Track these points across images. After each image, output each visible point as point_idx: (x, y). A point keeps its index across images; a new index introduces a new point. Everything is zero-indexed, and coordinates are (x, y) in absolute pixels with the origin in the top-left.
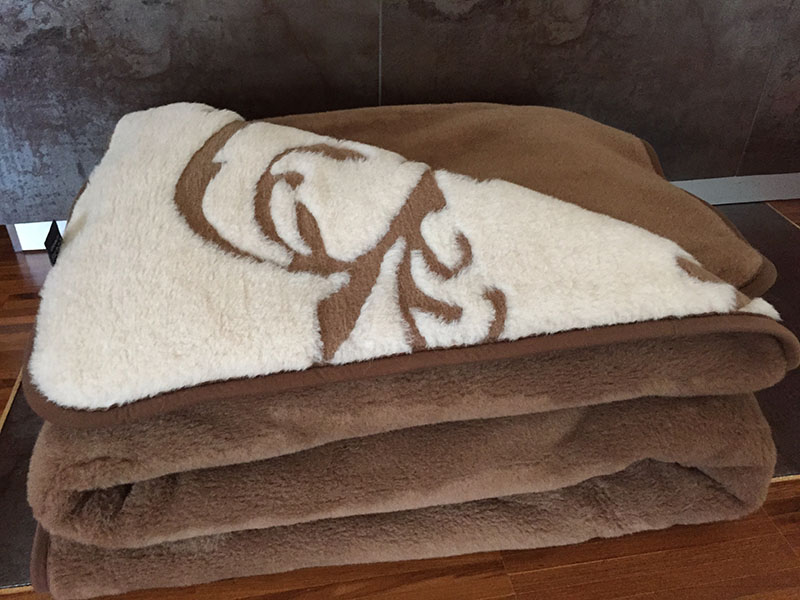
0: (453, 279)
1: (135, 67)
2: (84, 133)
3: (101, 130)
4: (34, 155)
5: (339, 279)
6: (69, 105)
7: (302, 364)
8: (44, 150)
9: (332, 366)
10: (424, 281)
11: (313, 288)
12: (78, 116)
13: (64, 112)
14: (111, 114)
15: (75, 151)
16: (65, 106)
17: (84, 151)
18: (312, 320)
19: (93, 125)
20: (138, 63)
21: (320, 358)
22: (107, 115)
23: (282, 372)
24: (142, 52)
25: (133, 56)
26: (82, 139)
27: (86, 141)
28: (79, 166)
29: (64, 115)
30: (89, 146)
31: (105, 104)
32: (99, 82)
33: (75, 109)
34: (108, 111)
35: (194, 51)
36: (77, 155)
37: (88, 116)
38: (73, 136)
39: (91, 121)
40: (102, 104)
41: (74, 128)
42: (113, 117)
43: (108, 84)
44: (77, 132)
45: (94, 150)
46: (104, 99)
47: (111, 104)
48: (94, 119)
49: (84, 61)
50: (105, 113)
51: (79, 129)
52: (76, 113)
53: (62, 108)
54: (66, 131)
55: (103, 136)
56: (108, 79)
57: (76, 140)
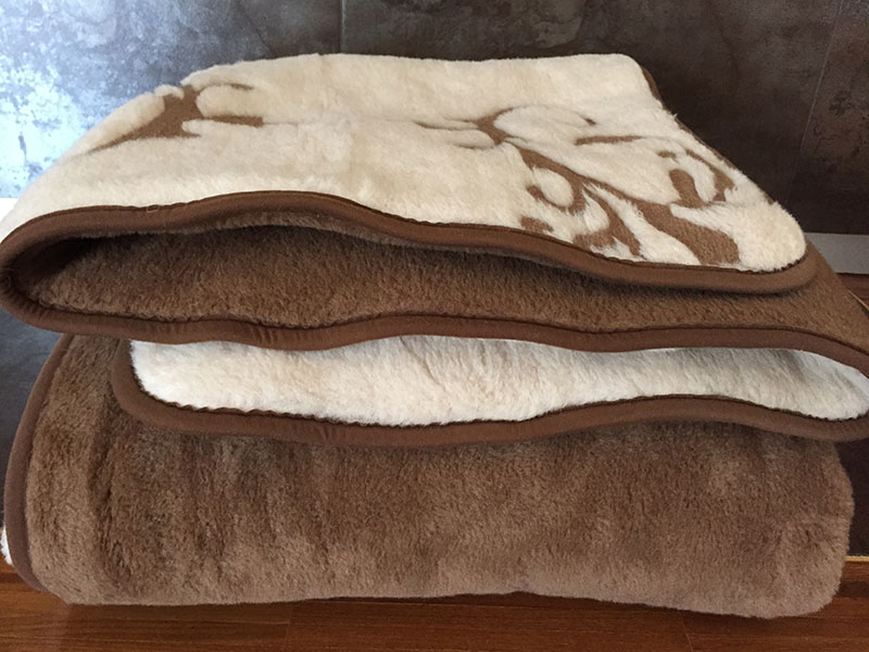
1: (80, 36)
2: (26, 103)
3: (44, 101)
6: (13, 71)
12: (22, 83)
13: (8, 78)
14: (55, 85)
15: (18, 122)
16: (9, 71)
17: (26, 123)
19: (36, 95)
20: (84, 31)
22: (51, 85)
24: (88, 21)
25: (78, 24)
26: (24, 109)
27: (28, 112)
28: (21, 139)
29: (8, 82)
30: (31, 118)
31: (48, 73)
32: (43, 48)
33: (18, 76)
34: (52, 81)
35: (140, 23)
36: (19, 125)
37: (32, 85)
38: (16, 105)
39: (33, 90)
40: (46, 73)
41: (18, 97)
42: (55, 88)
43: (53, 51)
44: (20, 101)
45: (36, 123)
46: (49, 68)
47: (55, 74)
48: (37, 88)
49: (29, 25)
50: (48, 83)
51: (22, 98)
52: (20, 80)
53: (6, 74)
54: (9, 99)
55: (46, 108)
56: (53, 47)
57: (18, 109)
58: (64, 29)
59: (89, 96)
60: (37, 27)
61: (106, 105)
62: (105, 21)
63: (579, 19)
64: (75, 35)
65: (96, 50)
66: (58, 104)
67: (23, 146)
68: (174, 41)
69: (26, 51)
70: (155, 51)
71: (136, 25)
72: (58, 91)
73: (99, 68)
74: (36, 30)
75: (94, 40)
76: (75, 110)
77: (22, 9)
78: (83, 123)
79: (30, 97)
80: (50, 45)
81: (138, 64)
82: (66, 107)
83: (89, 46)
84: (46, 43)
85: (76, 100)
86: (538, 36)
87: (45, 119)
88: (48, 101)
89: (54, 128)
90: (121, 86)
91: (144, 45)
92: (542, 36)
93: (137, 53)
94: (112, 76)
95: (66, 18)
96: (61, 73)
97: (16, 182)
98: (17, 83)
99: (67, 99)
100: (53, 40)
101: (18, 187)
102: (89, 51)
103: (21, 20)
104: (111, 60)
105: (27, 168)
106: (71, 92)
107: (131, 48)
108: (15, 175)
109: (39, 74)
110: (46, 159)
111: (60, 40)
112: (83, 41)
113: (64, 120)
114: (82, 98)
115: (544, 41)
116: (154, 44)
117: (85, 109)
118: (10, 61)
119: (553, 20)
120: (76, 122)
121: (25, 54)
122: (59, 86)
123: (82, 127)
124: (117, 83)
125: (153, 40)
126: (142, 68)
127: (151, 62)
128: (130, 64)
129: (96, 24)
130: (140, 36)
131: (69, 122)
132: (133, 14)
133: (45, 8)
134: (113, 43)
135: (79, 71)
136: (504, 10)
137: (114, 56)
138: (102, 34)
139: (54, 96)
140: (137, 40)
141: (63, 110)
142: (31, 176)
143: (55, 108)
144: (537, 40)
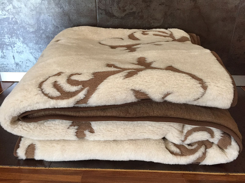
2: (14, 47)
3: (19, 46)
4: (2, 53)
6: (11, 39)
8: (4, 51)
12: (13, 42)
13: (9, 41)
14: (22, 42)
15: (12, 52)
16: (10, 39)
17: (14, 52)
19: (17, 45)
20: (29, 28)
22: (21, 42)
25: (27, 26)
26: (14, 49)
27: (15, 49)
28: (13, 56)
30: (16, 51)
31: (20, 39)
32: (18, 32)
33: (12, 40)
34: (21, 41)
35: (44, 25)
36: (13, 53)
37: (16, 42)
38: (12, 48)
39: (16, 44)
40: (19, 39)
41: (12, 46)
42: (22, 43)
43: (21, 33)
44: (13, 47)
45: (17, 52)
46: (20, 37)
47: (22, 39)
48: (17, 43)
49: (15, 26)
50: (20, 41)
51: (13, 46)
52: (13, 41)
53: (9, 40)
54: (10, 46)
55: (20, 48)
56: (21, 32)
57: (12, 49)
58: (23, 27)
59: (31, 45)
60: (17, 27)
61: (35, 47)
62: (34, 25)
63: (163, 19)
64: (26, 29)
65: (32, 32)
66: (23, 47)
67: (14, 58)
68: (53, 29)
69: (14, 33)
70: (48, 32)
71: (43, 25)
72: (23, 44)
73: (33, 37)
74: (16, 28)
75: (31, 30)
76: (27, 48)
77: (12, 22)
78: (29, 52)
79: (16, 45)
80: (20, 32)
81: (44, 36)
82: (25, 48)
83: (31, 31)
84: (19, 31)
85: (27, 46)
87: (19, 51)
88: (20, 46)
89: (22, 53)
90: (39, 42)
91: (45, 31)
92: (153, 24)
93: (43, 33)
94: (37, 39)
95: (24, 25)
96: (23, 39)
97: (13, 68)
98: (12, 42)
99: (25, 46)
100: (21, 30)
101: (13, 69)
102: (31, 33)
103: (12, 25)
104: (36, 35)
105: (15, 64)
106: (26, 44)
107: (41, 32)
108: (12, 66)
109: (17, 39)
110: (20, 62)
111: (23, 30)
112: (29, 30)
113: (25, 51)
114: (29, 45)
115: (153, 25)
116: (47, 30)
117: (30, 48)
118: (10, 36)
119: (156, 19)
120: (28, 52)
121: (13, 34)
122: (23, 42)
123: (29, 53)
124: (38, 41)
125: (47, 29)
126: (45, 37)
127: (47, 35)
128: (41, 36)
129: (32, 26)
130: (44, 28)
131: (26, 52)
132: (42, 23)
133: (18, 22)
134: (36, 31)
135: (28, 38)
137: (37, 34)
138: (34, 28)
139: (22, 45)
140: (43, 29)
141: (24, 49)
142: (16, 66)
143: (22, 48)
144: (151, 25)
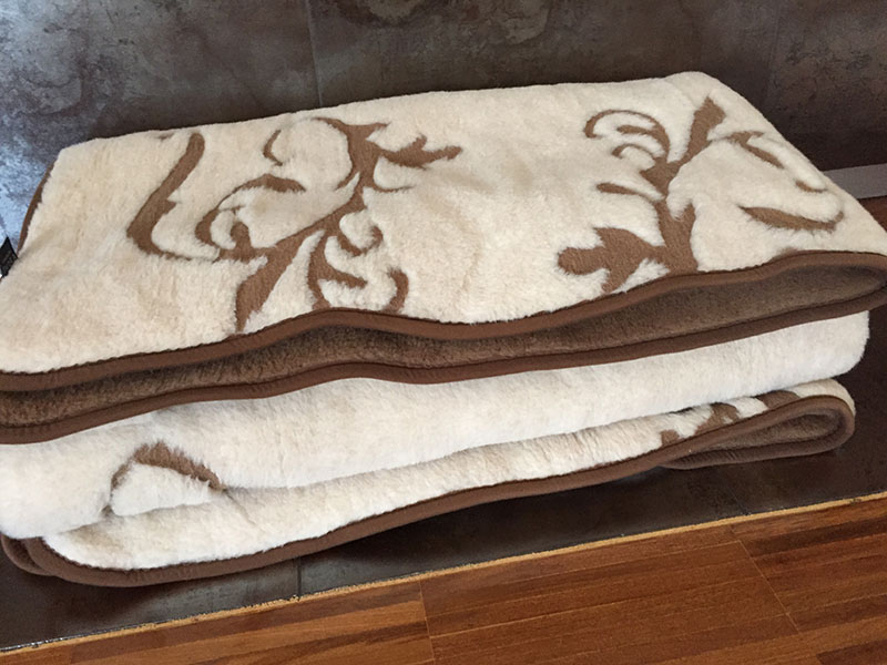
0: (362, 255)
1: (45, 102)
3: (15, 173)
5: (256, 264)
7: (218, 336)
9: (244, 336)
10: (334, 256)
11: (233, 273)
14: (25, 155)
18: (230, 302)
19: (7, 168)
20: (47, 97)
21: (233, 330)
22: (20, 156)
23: (200, 346)
24: (49, 85)
25: (41, 89)
30: (5, 192)
31: (16, 144)
32: (7, 120)
34: (21, 151)
35: (106, 79)
40: (13, 144)
42: (26, 158)
43: (18, 121)
45: (11, 195)
46: (15, 138)
47: (24, 144)
48: (7, 161)
50: (18, 154)
55: (19, 180)
56: (18, 116)
58: (26, 97)
62: (68, 83)
63: (546, 12)
64: (38, 101)
65: (64, 113)
66: (31, 174)
71: (102, 81)
72: (30, 161)
75: (60, 104)
80: (13, 115)
83: (55, 110)
84: (9, 114)
86: (508, 33)
87: (20, 190)
88: (20, 172)
91: (113, 101)
92: (512, 34)
93: (107, 110)
94: (83, 134)
95: (27, 86)
96: (30, 142)
99: (41, 166)
100: (16, 110)
102: (56, 115)
104: (81, 120)
106: (43, 158)
107: (100, 106)
109: (6, 147)
111: (24, 109)
112: (48, 106)
115: (514, 37)
116: (124, 99)
119: (522, 16)
122: (30, 156)
125: (122, 94)
127: (123, 116)
128: (101, 121)
129: (59, 87)
130: (108, 93)
132: (97, 71)
134: (80, 104)
135: (49, 136)
136: (472, 13)
137: (83, 116)
138: (67, 96)
139: (26, 166)
140: (104, 96)
143: (28, 178)
144: (508, 37)
